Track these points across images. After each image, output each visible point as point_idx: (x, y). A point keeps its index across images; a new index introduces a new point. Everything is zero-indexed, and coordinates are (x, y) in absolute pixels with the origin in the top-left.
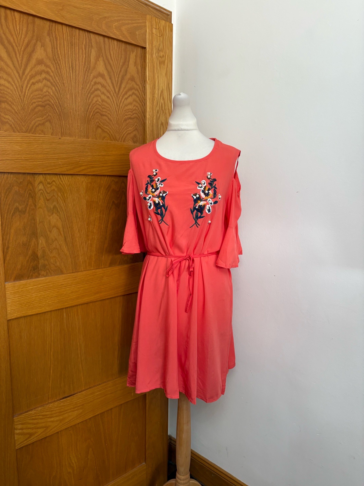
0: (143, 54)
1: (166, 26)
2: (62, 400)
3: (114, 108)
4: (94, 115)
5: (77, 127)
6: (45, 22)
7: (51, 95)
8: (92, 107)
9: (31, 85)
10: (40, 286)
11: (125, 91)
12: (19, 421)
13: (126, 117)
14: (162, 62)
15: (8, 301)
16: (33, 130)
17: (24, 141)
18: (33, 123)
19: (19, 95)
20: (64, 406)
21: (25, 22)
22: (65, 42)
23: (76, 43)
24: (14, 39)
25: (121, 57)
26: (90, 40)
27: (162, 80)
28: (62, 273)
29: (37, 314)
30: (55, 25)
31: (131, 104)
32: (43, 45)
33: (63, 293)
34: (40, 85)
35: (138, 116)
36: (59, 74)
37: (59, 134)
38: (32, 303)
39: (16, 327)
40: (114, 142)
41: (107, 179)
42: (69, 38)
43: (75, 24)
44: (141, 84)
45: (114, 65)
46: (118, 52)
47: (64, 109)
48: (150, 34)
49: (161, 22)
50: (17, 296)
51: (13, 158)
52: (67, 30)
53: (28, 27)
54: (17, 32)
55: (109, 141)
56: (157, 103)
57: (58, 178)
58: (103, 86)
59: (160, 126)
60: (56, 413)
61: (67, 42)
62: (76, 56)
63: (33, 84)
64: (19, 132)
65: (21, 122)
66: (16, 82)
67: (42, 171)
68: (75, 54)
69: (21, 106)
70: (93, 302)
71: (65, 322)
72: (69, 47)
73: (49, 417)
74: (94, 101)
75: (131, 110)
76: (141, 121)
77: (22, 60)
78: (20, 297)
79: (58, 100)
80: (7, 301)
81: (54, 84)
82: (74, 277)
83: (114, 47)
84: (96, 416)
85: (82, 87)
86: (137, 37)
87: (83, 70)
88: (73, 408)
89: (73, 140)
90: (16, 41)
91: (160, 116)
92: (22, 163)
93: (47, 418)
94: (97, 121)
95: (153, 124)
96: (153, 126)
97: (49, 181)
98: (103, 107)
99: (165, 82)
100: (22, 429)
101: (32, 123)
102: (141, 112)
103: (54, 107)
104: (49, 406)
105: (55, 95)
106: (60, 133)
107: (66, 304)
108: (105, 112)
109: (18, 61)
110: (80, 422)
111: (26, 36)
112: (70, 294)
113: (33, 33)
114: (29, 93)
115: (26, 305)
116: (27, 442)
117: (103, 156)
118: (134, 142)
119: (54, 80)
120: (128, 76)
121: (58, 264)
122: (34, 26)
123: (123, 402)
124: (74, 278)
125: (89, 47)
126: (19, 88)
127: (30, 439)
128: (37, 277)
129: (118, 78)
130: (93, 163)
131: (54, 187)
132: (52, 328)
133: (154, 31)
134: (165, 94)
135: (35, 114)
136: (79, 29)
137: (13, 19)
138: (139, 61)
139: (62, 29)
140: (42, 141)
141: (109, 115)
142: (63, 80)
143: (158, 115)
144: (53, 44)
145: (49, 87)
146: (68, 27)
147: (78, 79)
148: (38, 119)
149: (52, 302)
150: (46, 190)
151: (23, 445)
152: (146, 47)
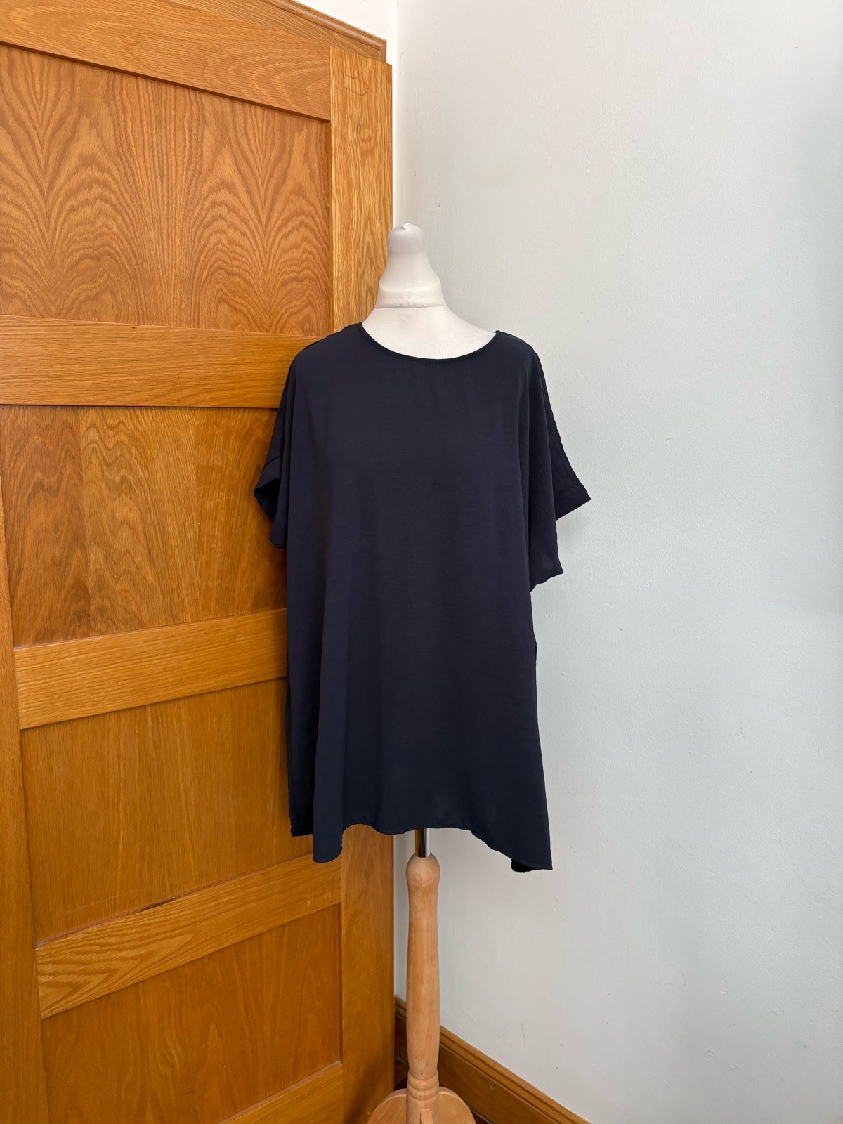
0: (323, 136)
1: (375, 73)
2: (144, 912)
3: (259, 259)
4: (213, 273)
5: (174, 302)
6: (98, 72)
7: (113, 232)
8: (208, 257)
9: (68, 214)
10: (92, 655)
11: (281, 219)
12: (46, 955)
13: (286, 276)
14: (367, 151)
15: (22, 688)
16: (74, 310)
17: (54, 336)
18: (73, 295)
19: (43, 235)
20: (149, 925)
21: (53, 75)
22: (144, 113)
23: (168, 118)
24: (28, 112)
25: (273, 144)
26: (201, 111)
27: (369, 192)
28: (142, 625)
29: (87, 717)
30: (122, 80)
31: (297, 247)
32: (94, 124)
33: (146, 672)
34: (88, 212)
35: (314, 274)
36: (131, 186)
37: (133, 317)
38: (74, 694)
39: (39, 746)
40: (258, 333)
41: (243, 416)
42: (152, 106)
43: (165, 74)
44: (320, 201)
45: (256, 162)
46: (267, 132)
47: (142, 264)
48: (339, 90)
49: (363, 63)
50: (40, 677)
51: (30, 374)
52: (147, 88)
53: (60, 85)
54: (36, 97)
55: (246, 332)
56: (358, 246)
57: (131, 415)
58: (231, 209)
59: (364, 295)
60: (132, 940)
61: (149, 116)
62: (169, 146)
63: (73, 209)
64: (42, 316)
65: (46, 295)
66: (35, 206)
67: (93, 401)
68: (166, 141)
69: (47, 258)
70: (214, 692)
71: (150, 735)
72: (154, 126)
73: (115, 950)
74: (211, 244)
75: (298, 260)
76: (320, 285)
77: (47, 158)
78: (47, 680)
79: (129, 243)
80: (19, 688)
81: (120, 207)
82: (170, 635)
83: (255, 122)
84: (224, 949)
85: (183, 212)
86: (309, 98)
87: (186, 176)
88: (172, 931)
89: (163, 331)
90: (34, 117)
91: (364, 272)
92: (51, 383)
93: (111, 950)
94: (218, 287)
95: (347, 290)
96: (347, 296)
97: (110, 422)
98: (232, 255)
99: (374, 195)
100: (54, 974)
101: (70, 295)
102: (321, 265)
103: (120, 257)
104: (116, 923)
105: (123, 233)
106: (135, 318)
107: (152, 696)
108: (237, 267)
109: (38, 160)
110: (188, 963)
111: (55, 106)
112: (163, 674)
113: (71, 99)
114: (63, 231)
115: (60, 697)
116: (66, 1004)
117: (232, 364)
118: (305, 333)
119: (121, 199)
120: (289, 185)
121: (133, 606)
122: (73, 83)
123: (286, 920)
124: (169, 637)
125: (198, 124)
126: (40, 219)
127: (72, 998)
128: (86, 635)
129: (266, 190)
130: (211, 382)
131: (121, 437)
132: (121, 750)
133: (348, 82)
134: (377, 223)
135: (77, 277)
136: (176, 85)
137: (26, 70)
138: (313, 151)
139: (138, 87)
140: (92, 334)
141: (247, 274)
142: (140, 198)
143: (360, 272)
144: (116, 121)
145: (107, 215)
146: (149, 83)
147: (174, 196)
148: (85, 286)
149: (120, 691)
150: (103, 442)
151: (57, 1011)
152: (328, 119)
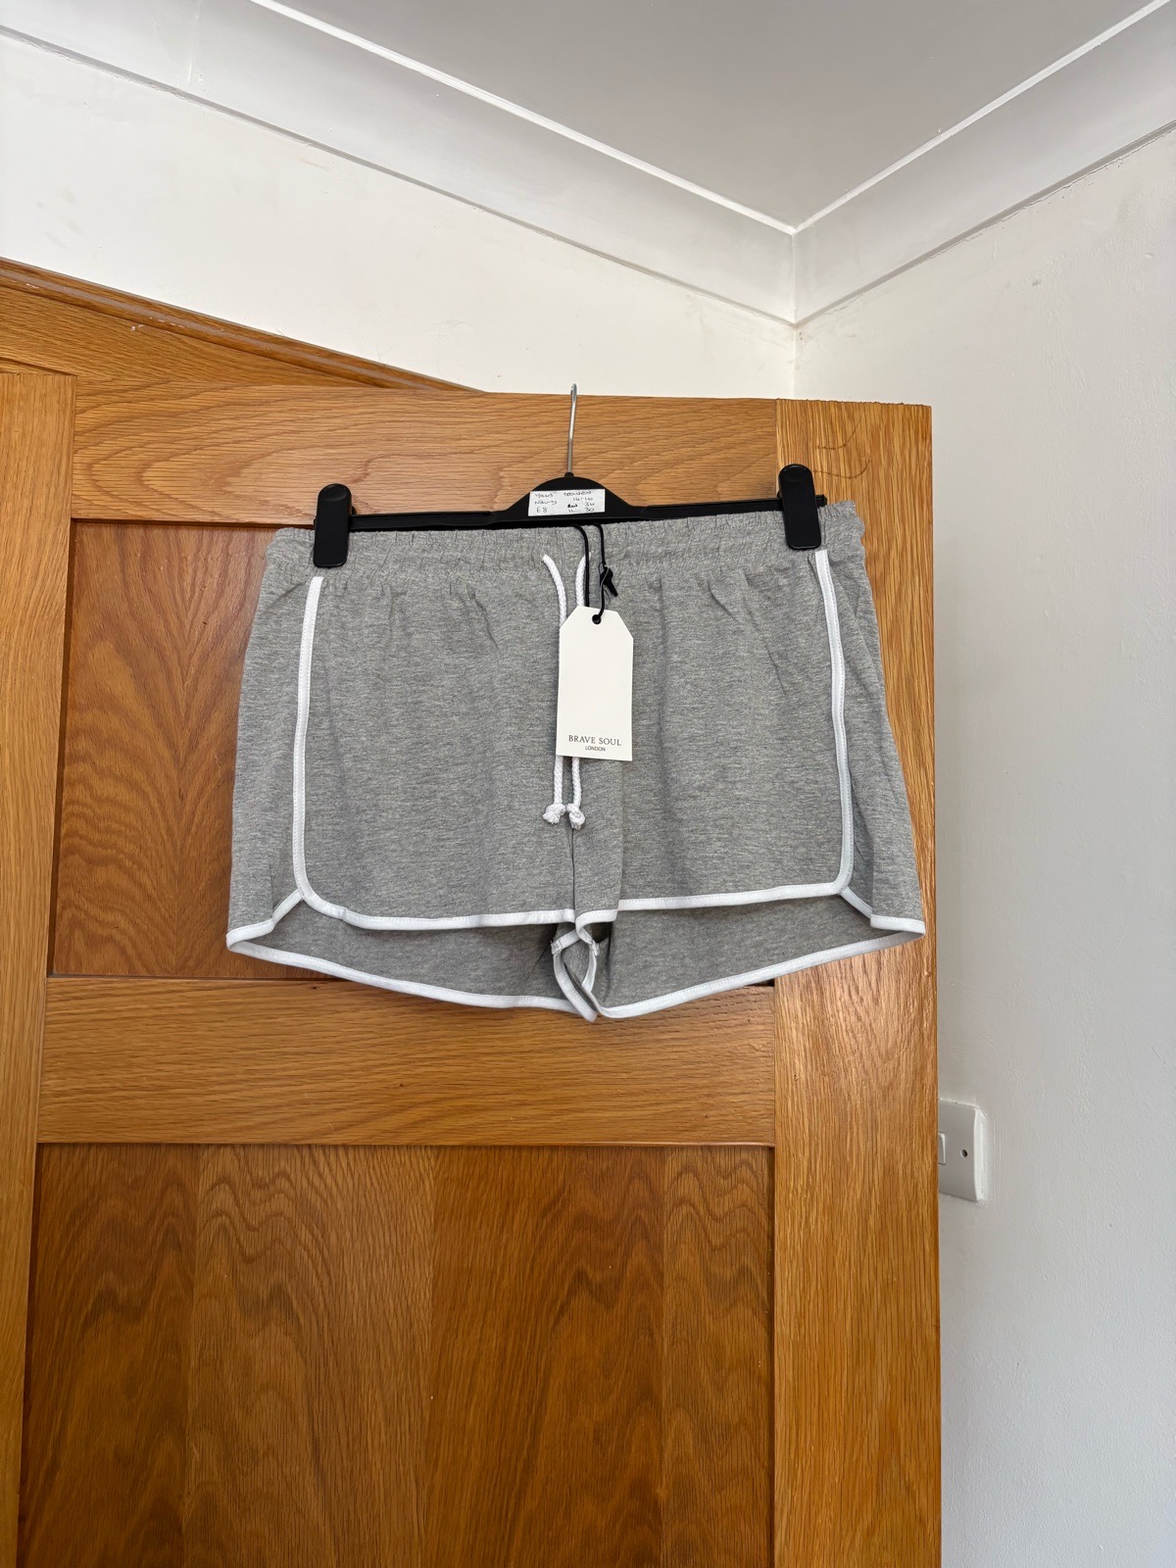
9: (219, 786)
17: (159, 1012)
19: (169, 830)
24: (167, 625)
49: (857, 414)
51: (106, 1085)
53: (226, 571)
54: (183, 597)
57: (303, 1163)
64: (151, 975)
65: (164, 934)
66: (161, 780)
69: (173, 872)
77: (192, 695)
90: (175, 631)
92: (138, 1101)
97: (259, 1172)
109: (175, 700)
111: (215, 605)
113: (243, 590)
114: (206, 817)
122: (249, 563)
131: (280, 1203)
133: (819, 459)
137: (170, 556)
150: (242, 1214)
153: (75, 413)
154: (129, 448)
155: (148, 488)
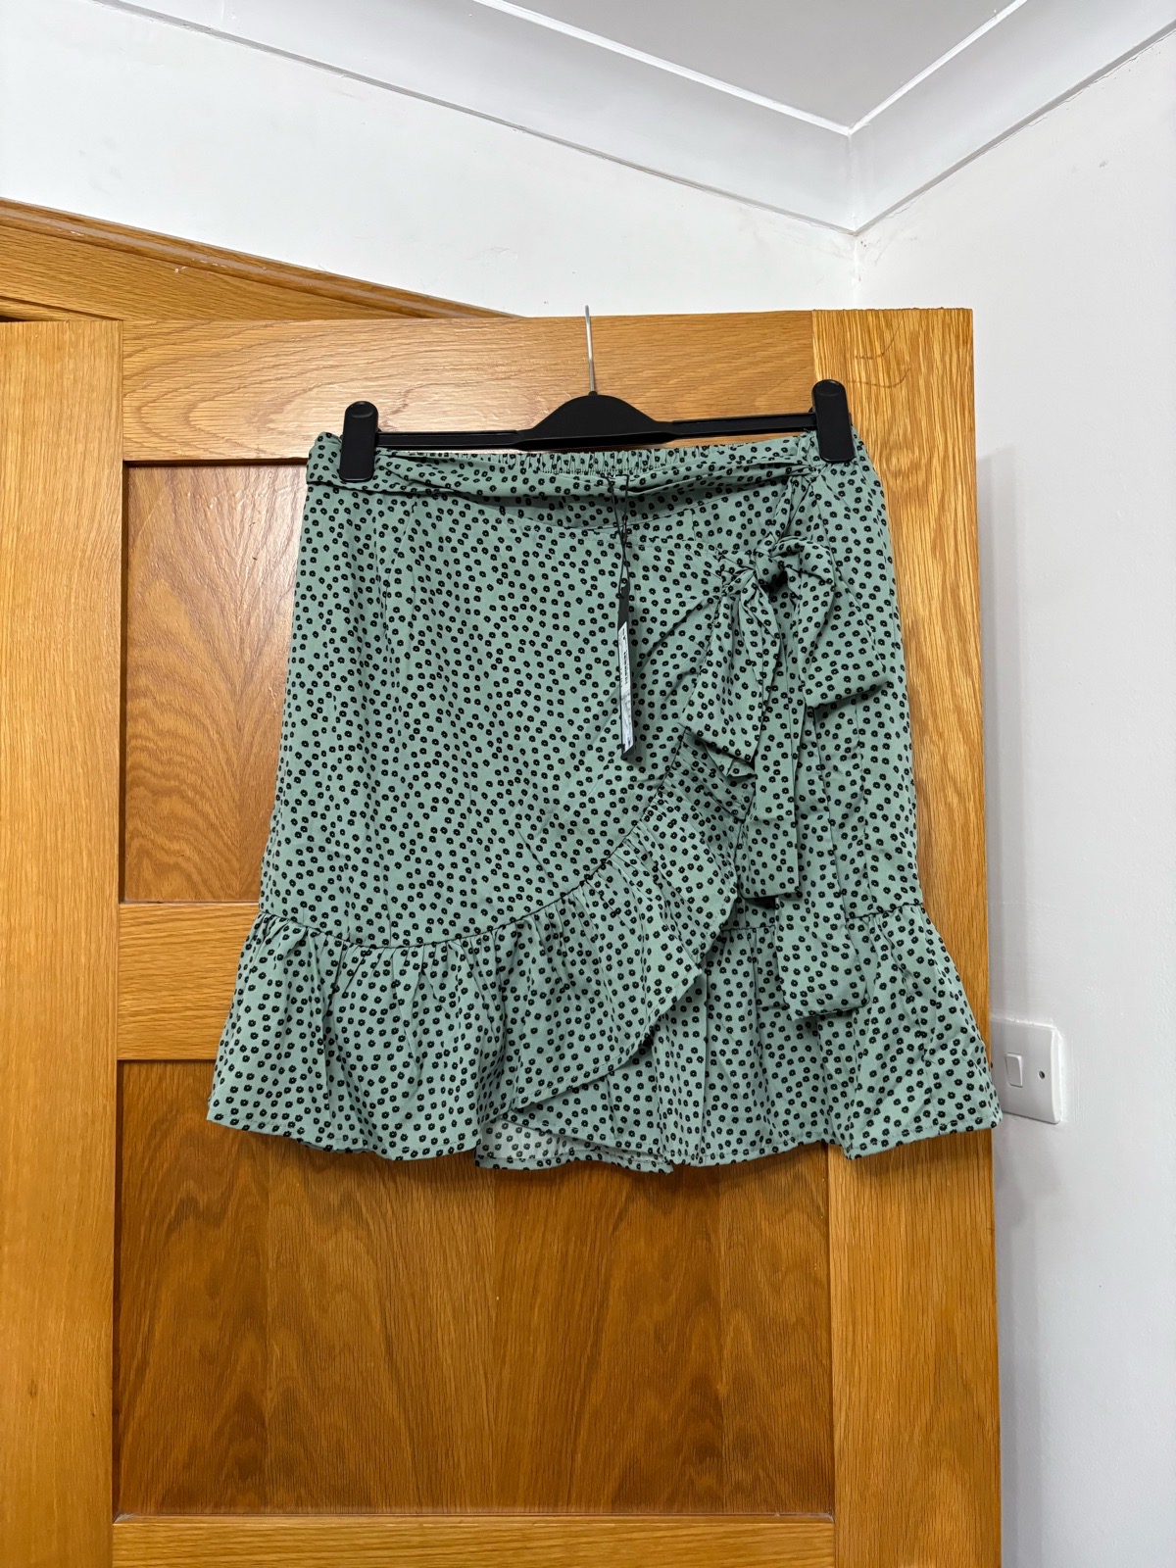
153: (122, 357)
154: (176, 390)
155: (195, 429)
